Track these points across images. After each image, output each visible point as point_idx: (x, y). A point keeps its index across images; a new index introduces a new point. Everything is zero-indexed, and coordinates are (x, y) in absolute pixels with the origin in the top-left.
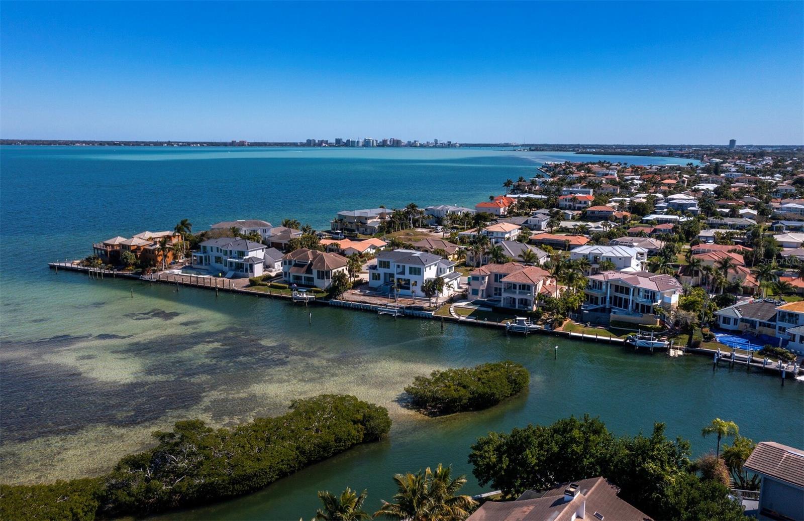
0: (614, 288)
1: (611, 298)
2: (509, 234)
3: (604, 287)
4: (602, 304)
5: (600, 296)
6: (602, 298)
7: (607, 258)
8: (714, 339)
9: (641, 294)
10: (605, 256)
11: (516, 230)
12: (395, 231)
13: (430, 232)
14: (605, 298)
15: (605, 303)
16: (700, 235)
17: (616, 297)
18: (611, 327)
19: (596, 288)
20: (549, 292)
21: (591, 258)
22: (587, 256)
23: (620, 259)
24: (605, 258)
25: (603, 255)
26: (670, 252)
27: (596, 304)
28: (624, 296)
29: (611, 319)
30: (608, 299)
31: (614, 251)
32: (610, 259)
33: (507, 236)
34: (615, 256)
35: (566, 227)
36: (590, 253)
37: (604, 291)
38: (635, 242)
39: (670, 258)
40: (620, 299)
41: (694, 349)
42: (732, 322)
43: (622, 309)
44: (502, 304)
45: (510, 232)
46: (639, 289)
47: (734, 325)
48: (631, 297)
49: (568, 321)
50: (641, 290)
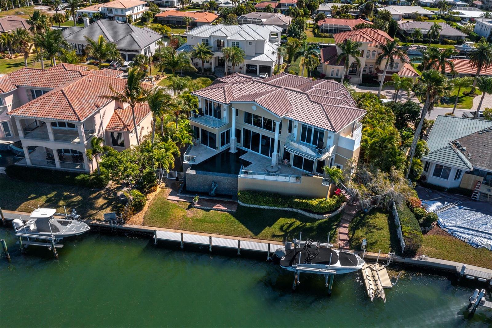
0: (242, 117)
1: (238, 132)
2: (131, 11)
3: (225, 114)
4: (222, 144)
5: (218, 132)
6: (222, 135)
7: (233, 43)
8: (435, 223)
9: (295, 131)
10: (230, 40)
11: (141, 7)
12: (6, 10)
13: (50, 9)
14: (228, 133)
15: (228, 141)
16: (319, 9)
17: (247, 132)
18: (240, 203)
19: (211, 115)
20: (125, 126)
21: (212, 43)
22: (207, 41)
23: (250, 43)
24: (231, 44)
25: (228, 38)
26: (299, 28)
27: (213, 145)
28: (262, 132)
29: (240, 186)
30: (233, 137)
31: (242, 33)
32: (238, 44)
33: (128, 13)
34: (243, 39)
35: (197, 3)
36: (210, 36)
37: (226, 121)
38: (264, 18)
39: (299, 35)
40: (256, 136)
41: (407, 260)
42: (452, 174)
43: (260, 153)
44: (28, 160)
45: (131, 9)
46: (291, 122)
47: (455, 179)
48: (276, 136)
49: (159, 190)
50: (296, 124)
